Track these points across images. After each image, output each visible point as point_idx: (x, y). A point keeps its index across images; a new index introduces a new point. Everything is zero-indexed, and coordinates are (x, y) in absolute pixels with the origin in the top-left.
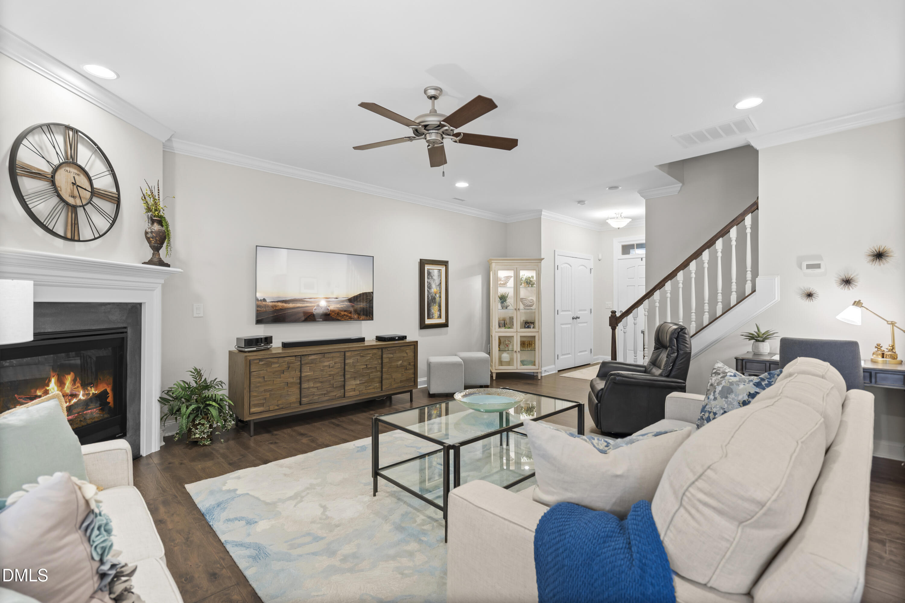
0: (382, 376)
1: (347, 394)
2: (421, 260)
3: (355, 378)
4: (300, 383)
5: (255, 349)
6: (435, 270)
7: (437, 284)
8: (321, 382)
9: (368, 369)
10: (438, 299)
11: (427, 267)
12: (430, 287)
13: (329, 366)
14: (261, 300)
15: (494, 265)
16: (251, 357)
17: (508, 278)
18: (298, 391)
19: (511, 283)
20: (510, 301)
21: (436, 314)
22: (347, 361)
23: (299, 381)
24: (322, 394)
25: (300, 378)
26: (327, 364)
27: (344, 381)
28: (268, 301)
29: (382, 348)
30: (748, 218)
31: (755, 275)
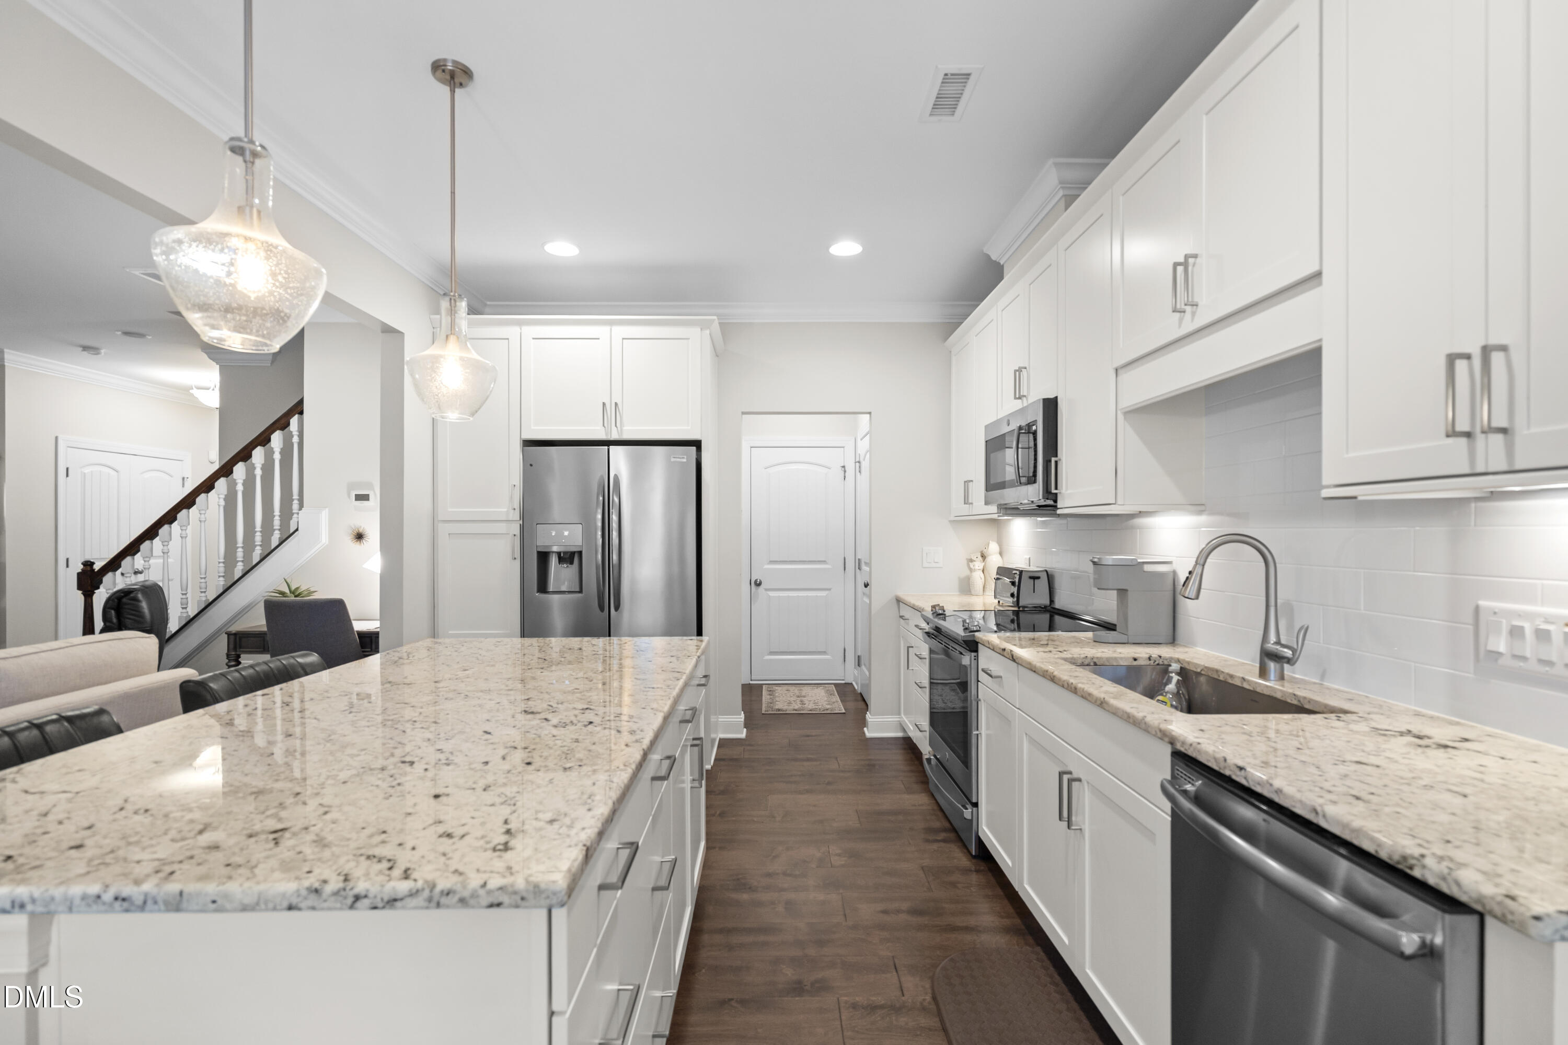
30: (294, 421)
31: (301, 506)
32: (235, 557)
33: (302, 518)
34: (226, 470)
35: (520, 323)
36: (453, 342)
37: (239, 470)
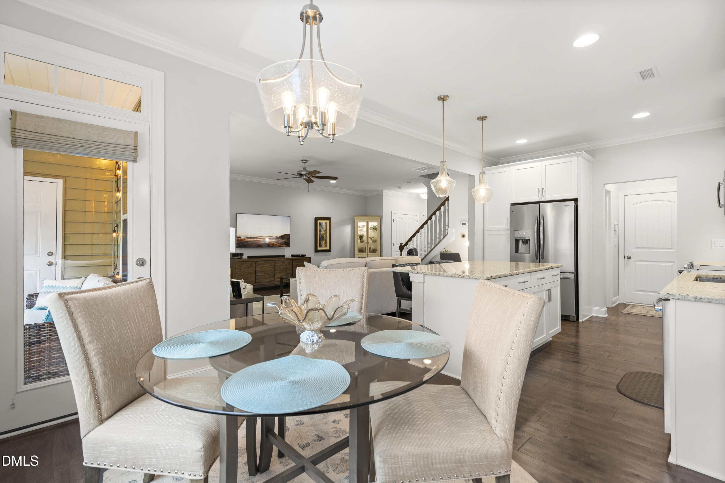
0: (293, 273)
1: (276, 280)
2: (315, 217)
3: (280, 273)
4: (256, 273)
5: (236, 258)
6: (323, 222)
7: (324, 230)
8: (265, 273)
9: (286, 269)
10: (325, 237)
11: (318, 221)
12: (320, 231)
13: (268, 267)
14: (238, 237)
15: (355, 219)
16: (236, 261)
17: (363, 226)
18: (254, 277)
19: (365, 229)
20: (364, 238)
21: (324, 245)
22: (276, 265)
23: (255, 272)
24: (265, 279)
25: (256, 271)
26: (267, 265)
27: (275, 274)
28: (241, 238)
29: (293, 260)
30: (447, 203)
31: (448, 227)
32: (437, 238)
33: (449, 231)
34: (430, 218)
35: (509, 166)
36: (482, 184)
37: (433, 217)
